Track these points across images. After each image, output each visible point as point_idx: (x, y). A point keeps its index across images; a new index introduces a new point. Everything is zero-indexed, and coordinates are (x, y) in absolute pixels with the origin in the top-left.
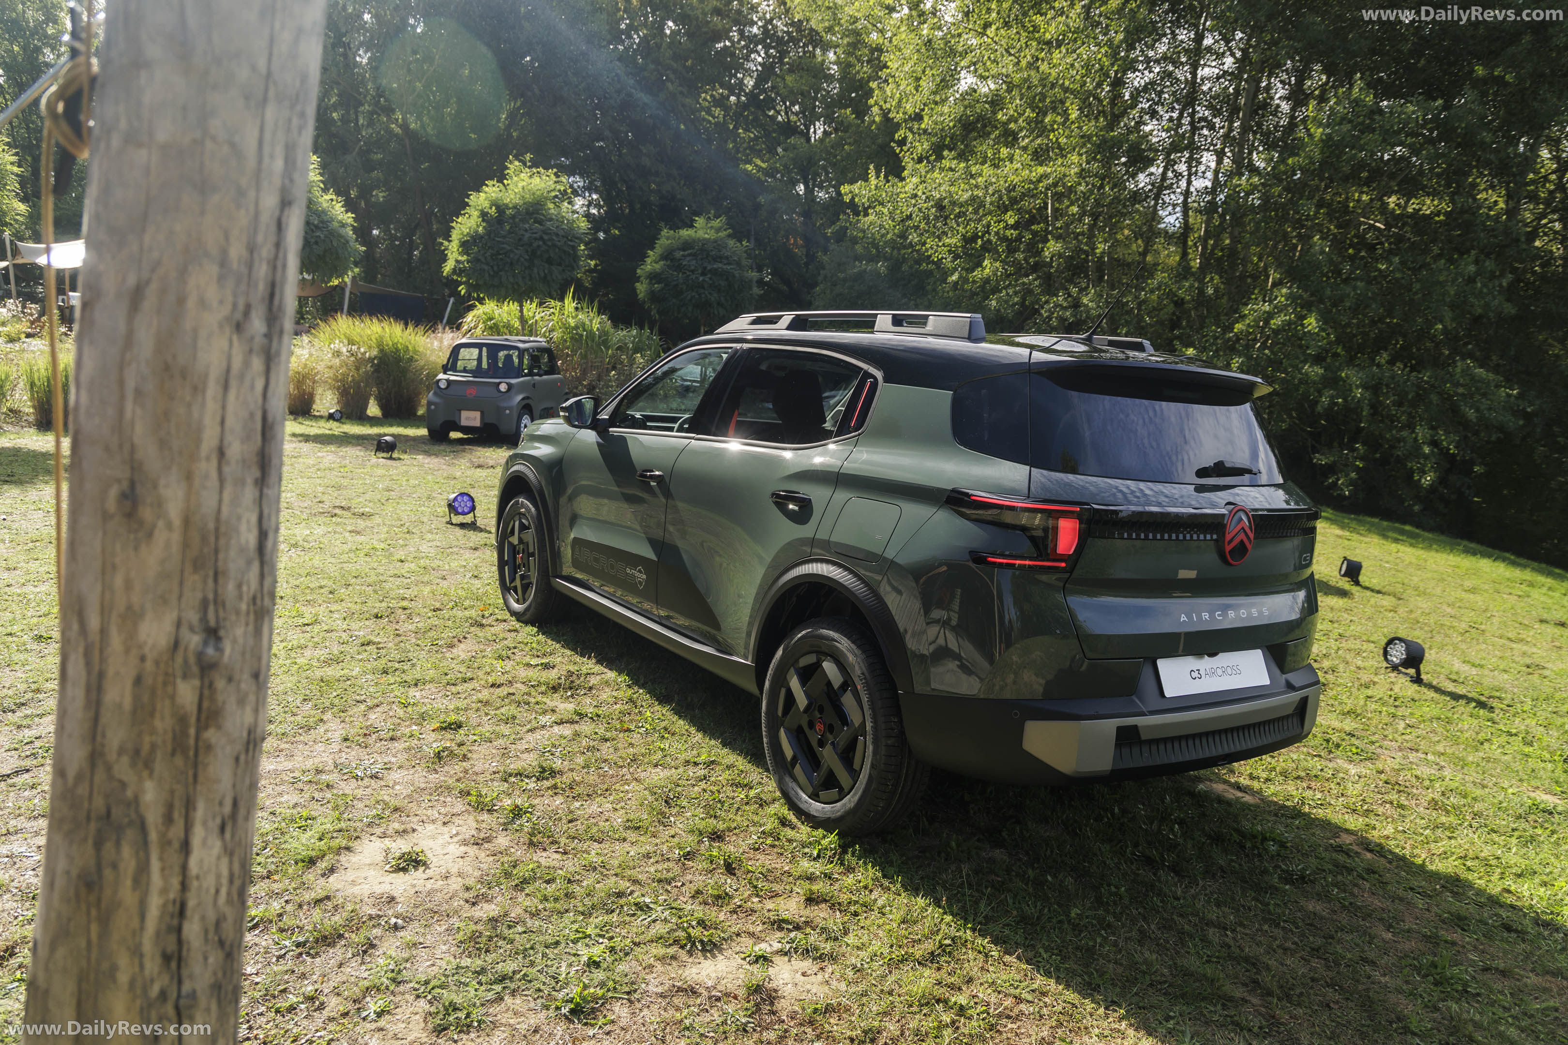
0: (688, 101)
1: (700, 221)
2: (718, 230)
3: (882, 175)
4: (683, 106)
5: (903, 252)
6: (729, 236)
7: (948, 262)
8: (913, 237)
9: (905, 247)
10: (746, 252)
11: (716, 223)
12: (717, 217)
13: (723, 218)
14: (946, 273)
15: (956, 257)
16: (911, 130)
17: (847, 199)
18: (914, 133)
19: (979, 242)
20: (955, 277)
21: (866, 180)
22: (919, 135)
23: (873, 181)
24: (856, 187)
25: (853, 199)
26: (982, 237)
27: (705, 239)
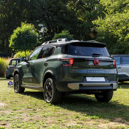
0: (64, 5)
1: (63, 32)
2: (67, 33)
3: (101, 18)
4: (63, 6)
5: (109, 34)
6: (70, 34)
7: (120, 35)
8: (110, 31)
9: (108, 33)
10: (73, 37)
11: (67, 31)
12: (67, 30)
13: (68, 30)
14: (119, 38)
15: (121, 34)
16: (108, 8)
17: (94, 24)
18: (109, 8)
19: (126, 30)
20: (121, 38)
21: (98, 19)
22: (110, 8)
23: (99, 19)
24: (95, 21)
25: (95, 24)
26: (126, 29)
27: (64, 35)
